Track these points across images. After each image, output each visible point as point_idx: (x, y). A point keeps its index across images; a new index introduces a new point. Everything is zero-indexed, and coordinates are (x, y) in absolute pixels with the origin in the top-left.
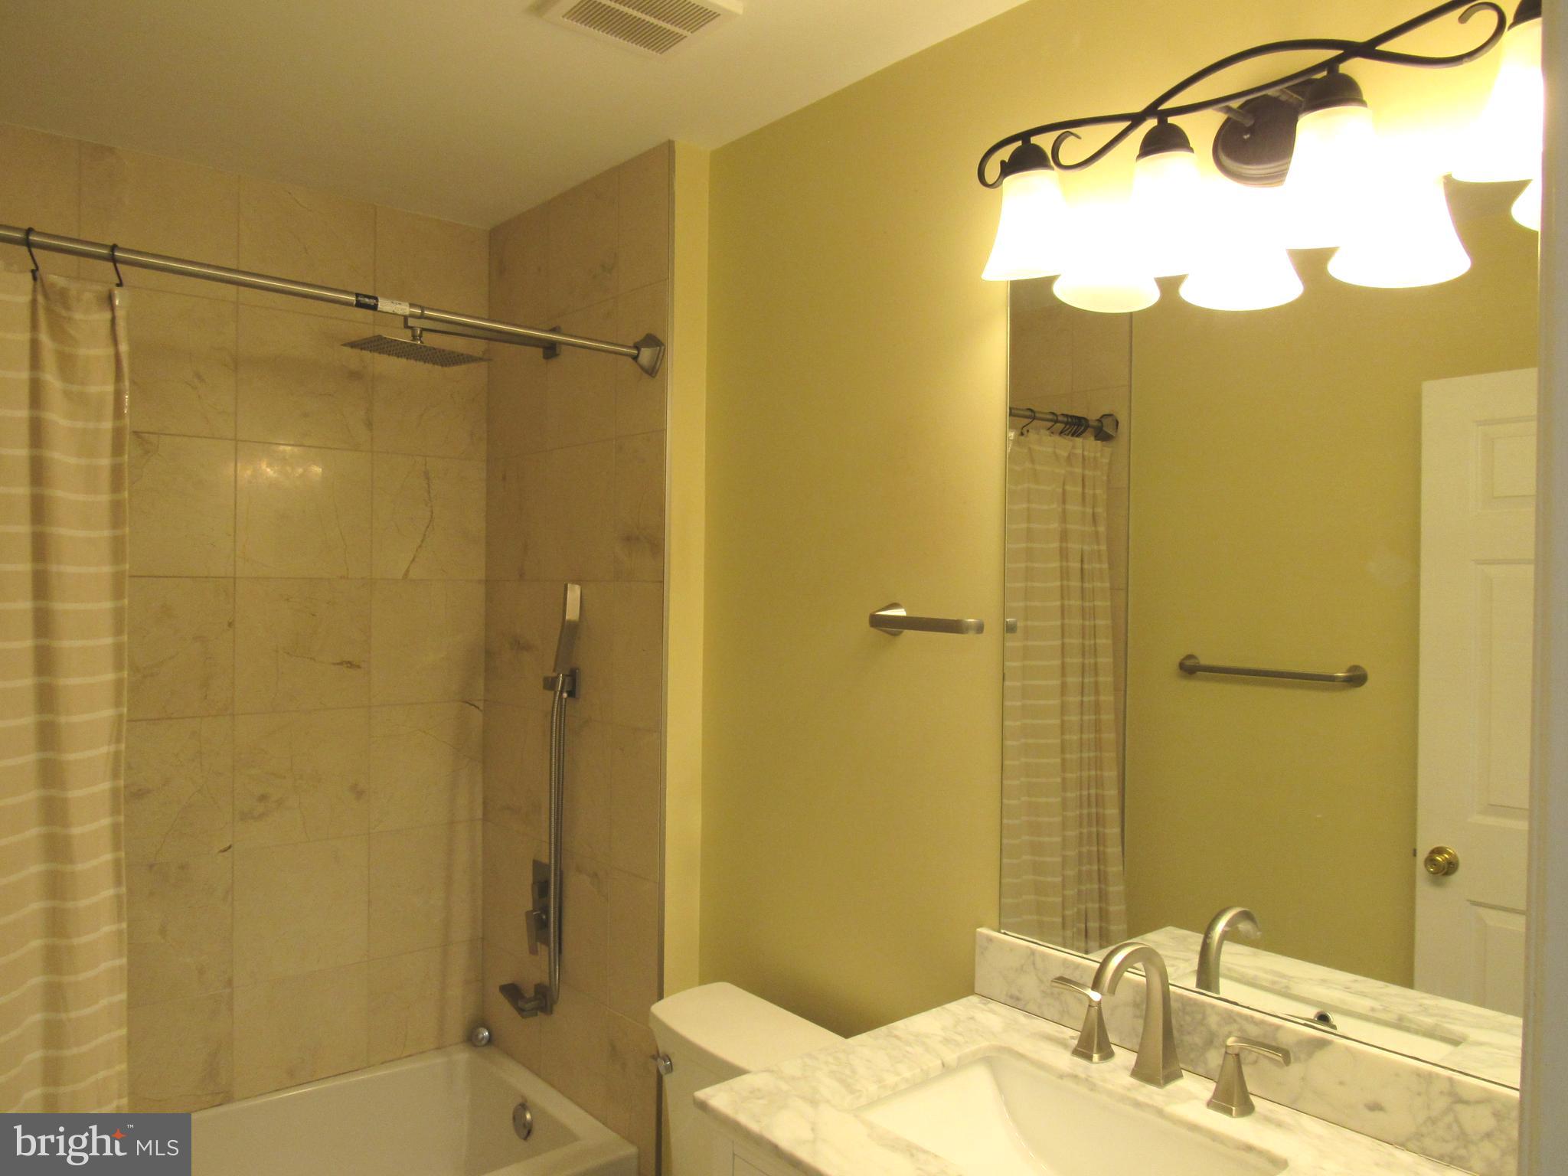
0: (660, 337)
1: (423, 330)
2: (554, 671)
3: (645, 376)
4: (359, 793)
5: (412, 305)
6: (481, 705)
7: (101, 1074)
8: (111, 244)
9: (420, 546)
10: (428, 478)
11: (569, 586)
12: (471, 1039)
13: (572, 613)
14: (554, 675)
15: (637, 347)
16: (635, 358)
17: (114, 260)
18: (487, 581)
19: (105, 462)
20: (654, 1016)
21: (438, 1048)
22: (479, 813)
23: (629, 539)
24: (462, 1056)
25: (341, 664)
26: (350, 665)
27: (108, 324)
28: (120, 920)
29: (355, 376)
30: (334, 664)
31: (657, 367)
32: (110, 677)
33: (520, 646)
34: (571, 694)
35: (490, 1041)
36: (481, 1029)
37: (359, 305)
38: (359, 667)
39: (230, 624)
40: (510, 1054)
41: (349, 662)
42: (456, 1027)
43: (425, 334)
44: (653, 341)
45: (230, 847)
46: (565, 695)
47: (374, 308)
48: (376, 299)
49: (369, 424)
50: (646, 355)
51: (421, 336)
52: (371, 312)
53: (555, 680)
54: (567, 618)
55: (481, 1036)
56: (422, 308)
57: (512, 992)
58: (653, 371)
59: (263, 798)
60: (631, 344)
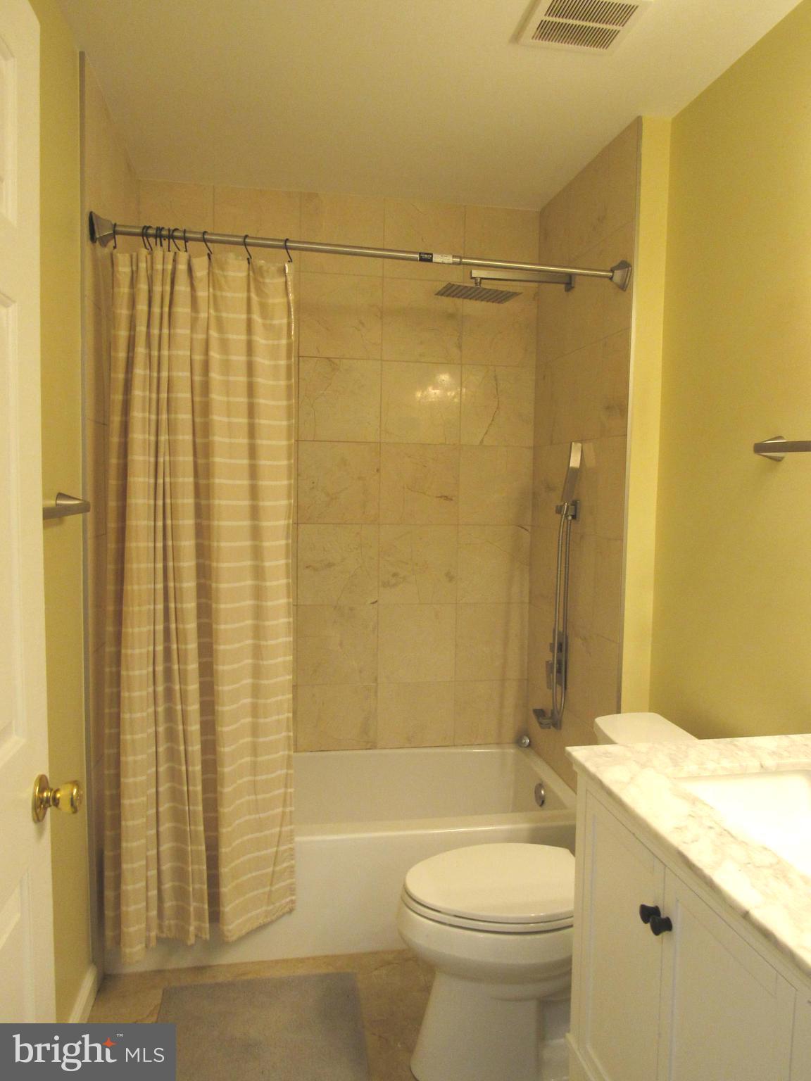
0: (628, 260)
1: (482, 278)
2: (562, 500)
3: (621, 291)
4: (450, 577)
5: (454, 257)
6: (529, 528)
7: (279, 698)
8: (285, 239)
9: (491, 424)
10: (496, 380)
11: (573, 443)
12: (518, 742)
13: (575, 462)
14: (562, 503)
15: (612, 271)
16: (611, 278)
17: (286, 248)
18: (534, 447)
19: (283, 362)
20: (597, 725)
21: (498, 744)
22: (527, 600)
23: (608, 408)
24: (511, 751)
25: (441, 497)
26: (446, 498)
27: (284, 284)
28: (289, 617)
29: (451, 316)
30: (437, 497)
31: (627, 283)
32: (285, 482)
33: (550, 488)
34: (574, 517)
35: (530, 745)
36: (525, 737)
37: (422, 260)
38: (451, 500)
39: (378, 470)
40: (539, 754)
41: (446, 497)
42: (509, 734)
43: (483, 281)
44: (626, 266)
45: (377, 601)
46: (570, 518)
47: (430, 260)
48: (432, 254)
49: (460, 347)
50: (618, 275)
51: (480, 283)
52: (428, 263)
53: (562, 507)
54: (571, 465)
55: (524, 741)
56: (461, 258)
57: (540, 713)
58: (624, 287)
59: (395, 575)
60: (609, 269)
